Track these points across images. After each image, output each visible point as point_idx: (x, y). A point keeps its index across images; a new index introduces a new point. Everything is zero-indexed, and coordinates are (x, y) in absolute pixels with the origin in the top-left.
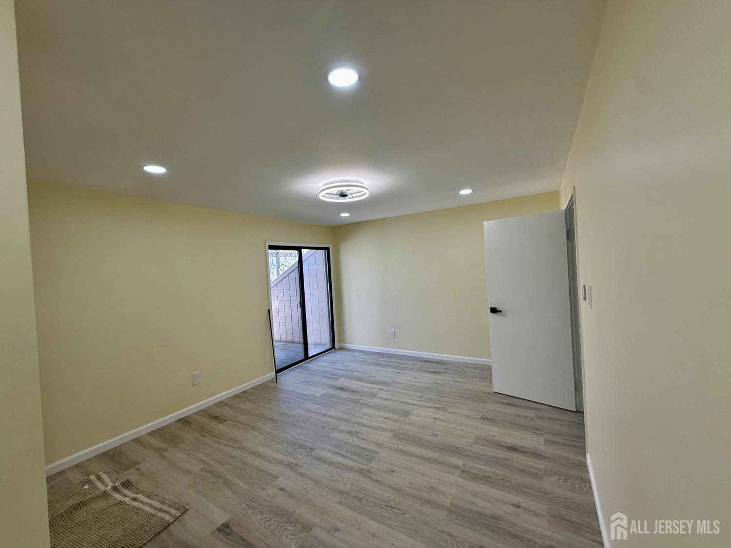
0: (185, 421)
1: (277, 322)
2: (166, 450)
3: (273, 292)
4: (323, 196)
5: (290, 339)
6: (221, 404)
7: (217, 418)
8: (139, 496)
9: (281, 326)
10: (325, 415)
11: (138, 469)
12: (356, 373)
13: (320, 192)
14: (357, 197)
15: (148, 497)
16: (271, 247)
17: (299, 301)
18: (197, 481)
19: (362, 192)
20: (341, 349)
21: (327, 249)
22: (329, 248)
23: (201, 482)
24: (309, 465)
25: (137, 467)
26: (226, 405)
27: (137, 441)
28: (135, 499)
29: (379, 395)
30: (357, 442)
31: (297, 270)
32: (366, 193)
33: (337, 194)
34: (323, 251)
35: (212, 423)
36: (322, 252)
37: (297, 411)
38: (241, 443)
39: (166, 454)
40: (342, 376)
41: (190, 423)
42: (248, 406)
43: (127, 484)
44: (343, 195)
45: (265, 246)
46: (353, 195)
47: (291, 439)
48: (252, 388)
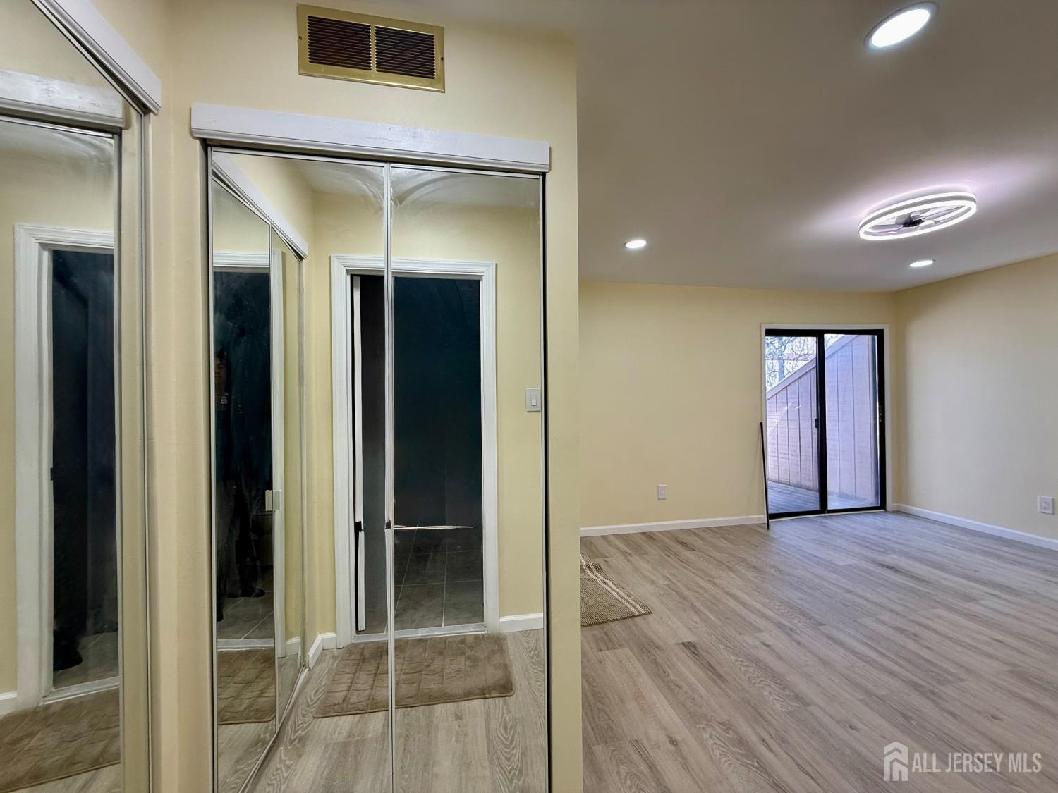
0: (649, 536)
1: (775, 452)
2: (630, 554)
3: (770, 407)
4: (866, 233)
5: (794, 480)
6: (689, 532)
7: (684, 544)
8: (608, 581)
9: (780, 460)
10: (850, 592)
11: (606, 561)
12: (929, 555)
13: (861, 228)
14: (948, 220)
15: (615, 585)
16: (770, 333)
17: (815, 417)
18: (662, 593)
19: (963, 206)
20: (899, 512)
21: (879, 334)
22: (883, 330)
23: (665, 596)
24: (813, 639)
25: (605, 559)
26: (694, 533)
27: (604, 538)
28: (604, 582)
29: (983, 602)
30: (912, 645)
31: (814, 373)
32: (969, 209)
33: (897, 224)
34: (870, 336)
35: (679, 548)
36: (867, 339)
37: (799, 571)
38: (713, 578)
39: (630, 558)
40: (894, 551)
41: (654, 539)
42: (723, 543)
43: (598, 568)
44: (911, 222)
45: (761, 331)
46: (936, 220)
47: (786, 599)
48: (730, 526)
